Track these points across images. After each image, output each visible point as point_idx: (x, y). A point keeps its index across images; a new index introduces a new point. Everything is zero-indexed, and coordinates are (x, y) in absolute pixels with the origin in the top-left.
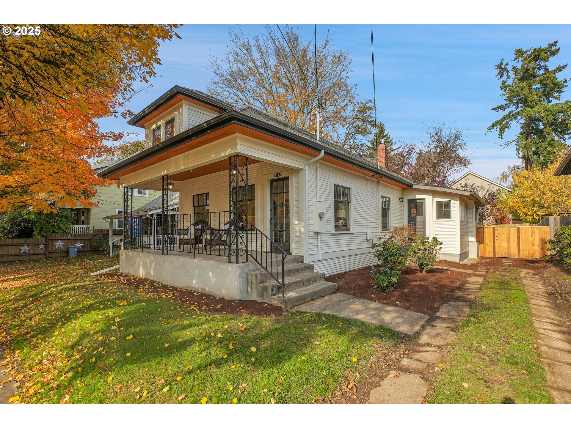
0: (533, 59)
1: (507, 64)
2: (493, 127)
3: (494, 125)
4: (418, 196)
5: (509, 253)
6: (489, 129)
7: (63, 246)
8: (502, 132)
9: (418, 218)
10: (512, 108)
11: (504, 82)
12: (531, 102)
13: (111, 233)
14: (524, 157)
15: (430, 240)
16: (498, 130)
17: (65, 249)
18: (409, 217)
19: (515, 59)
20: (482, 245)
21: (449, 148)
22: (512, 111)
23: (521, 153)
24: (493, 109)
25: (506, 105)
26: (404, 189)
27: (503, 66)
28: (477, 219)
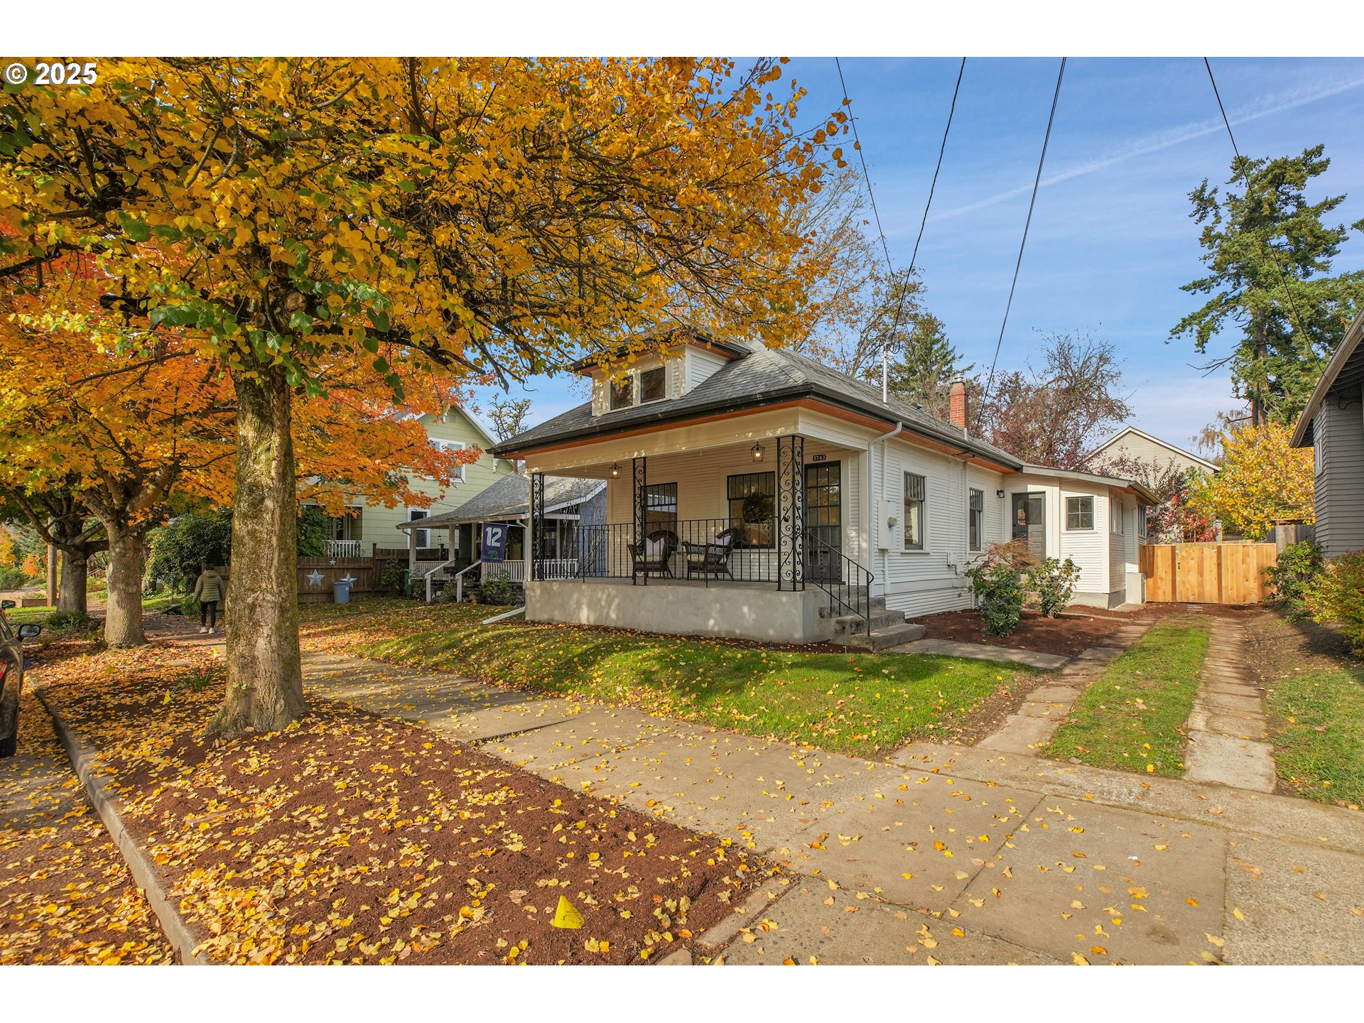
0: (1271, 183)
1: (1215, 191)
2: (1183, 327)
3: (1185, 323)
4: (1031, 488)
5: (1201, 594)
6: (1174, 332)
7: (323, 580)
8: (1202, 340)
9: (1031, 528)
10: (1226, 286)
11: (1208, 230)
12: (1266, 277)
13: (412, 558)
14: (1250, 395)
15: (1061, 564)
16: (1195, 334)
17: (324, 588)
18: (1014, 525)
19: (1233, 180)
20: (1150, 581)
21: (1087, 381)
22: (1226, 293)
23: (1243, 385)
24: (1184, 288)
25: (1213, 279)
26: (1005, 475)
27: (1206, 194)
28: (1141, 531)
